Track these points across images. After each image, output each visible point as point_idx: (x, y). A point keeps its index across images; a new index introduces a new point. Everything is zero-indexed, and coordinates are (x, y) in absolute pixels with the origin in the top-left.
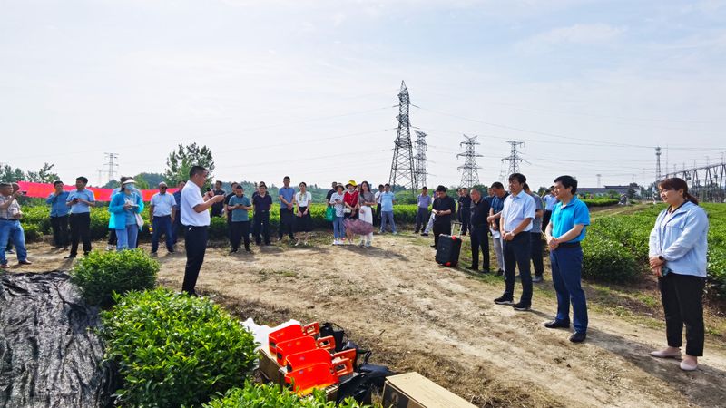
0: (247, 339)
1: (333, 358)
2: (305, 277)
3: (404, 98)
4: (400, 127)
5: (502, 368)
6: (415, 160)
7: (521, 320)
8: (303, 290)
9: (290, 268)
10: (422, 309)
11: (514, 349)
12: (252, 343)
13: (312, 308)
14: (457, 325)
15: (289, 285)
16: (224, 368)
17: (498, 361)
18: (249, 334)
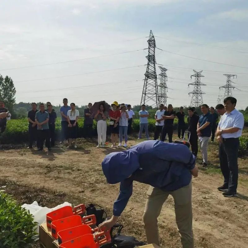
0: (26, 220)
1: (93, 232)
2: (79, 170)
3: (152, 43)
4: (148, 64)
5: (220, 240)
6: (159, 87)
7: (233, 202)
8: (77, 180)
9: (68, 164)
11: (229, 225)
12: (31, 223)
13: (83, 192)
15: (67, 176)
16: (7, 245)
17: (216, 234)
18: (29, 216)
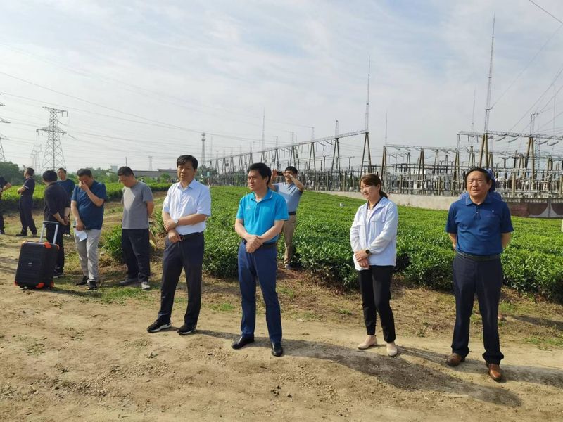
10: (51, 375)
14: (126, 385)
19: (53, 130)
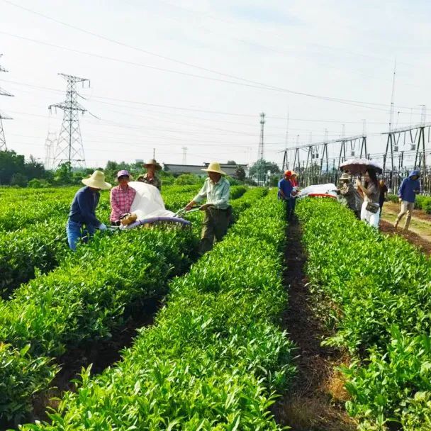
19: (70, 107)
